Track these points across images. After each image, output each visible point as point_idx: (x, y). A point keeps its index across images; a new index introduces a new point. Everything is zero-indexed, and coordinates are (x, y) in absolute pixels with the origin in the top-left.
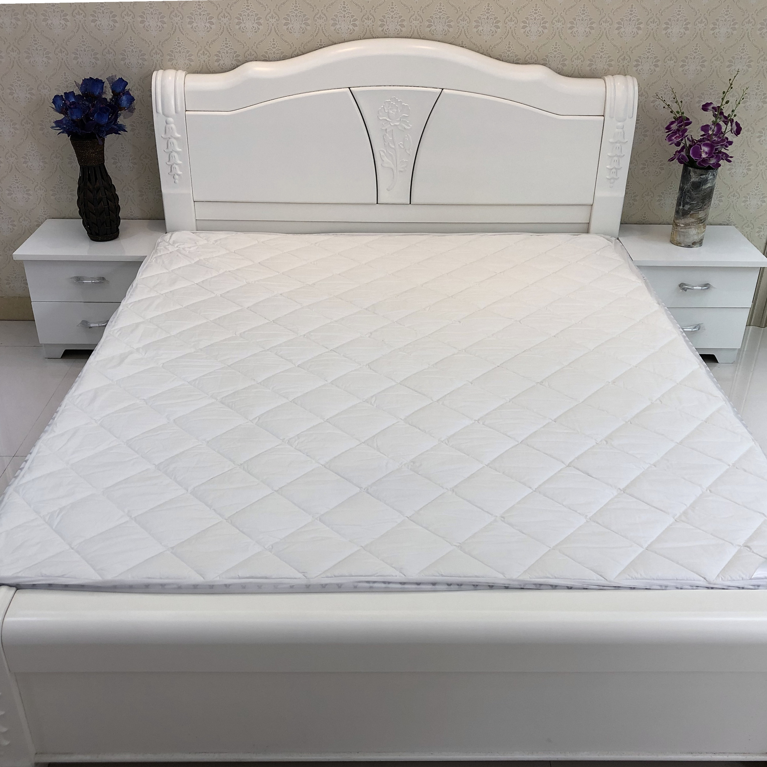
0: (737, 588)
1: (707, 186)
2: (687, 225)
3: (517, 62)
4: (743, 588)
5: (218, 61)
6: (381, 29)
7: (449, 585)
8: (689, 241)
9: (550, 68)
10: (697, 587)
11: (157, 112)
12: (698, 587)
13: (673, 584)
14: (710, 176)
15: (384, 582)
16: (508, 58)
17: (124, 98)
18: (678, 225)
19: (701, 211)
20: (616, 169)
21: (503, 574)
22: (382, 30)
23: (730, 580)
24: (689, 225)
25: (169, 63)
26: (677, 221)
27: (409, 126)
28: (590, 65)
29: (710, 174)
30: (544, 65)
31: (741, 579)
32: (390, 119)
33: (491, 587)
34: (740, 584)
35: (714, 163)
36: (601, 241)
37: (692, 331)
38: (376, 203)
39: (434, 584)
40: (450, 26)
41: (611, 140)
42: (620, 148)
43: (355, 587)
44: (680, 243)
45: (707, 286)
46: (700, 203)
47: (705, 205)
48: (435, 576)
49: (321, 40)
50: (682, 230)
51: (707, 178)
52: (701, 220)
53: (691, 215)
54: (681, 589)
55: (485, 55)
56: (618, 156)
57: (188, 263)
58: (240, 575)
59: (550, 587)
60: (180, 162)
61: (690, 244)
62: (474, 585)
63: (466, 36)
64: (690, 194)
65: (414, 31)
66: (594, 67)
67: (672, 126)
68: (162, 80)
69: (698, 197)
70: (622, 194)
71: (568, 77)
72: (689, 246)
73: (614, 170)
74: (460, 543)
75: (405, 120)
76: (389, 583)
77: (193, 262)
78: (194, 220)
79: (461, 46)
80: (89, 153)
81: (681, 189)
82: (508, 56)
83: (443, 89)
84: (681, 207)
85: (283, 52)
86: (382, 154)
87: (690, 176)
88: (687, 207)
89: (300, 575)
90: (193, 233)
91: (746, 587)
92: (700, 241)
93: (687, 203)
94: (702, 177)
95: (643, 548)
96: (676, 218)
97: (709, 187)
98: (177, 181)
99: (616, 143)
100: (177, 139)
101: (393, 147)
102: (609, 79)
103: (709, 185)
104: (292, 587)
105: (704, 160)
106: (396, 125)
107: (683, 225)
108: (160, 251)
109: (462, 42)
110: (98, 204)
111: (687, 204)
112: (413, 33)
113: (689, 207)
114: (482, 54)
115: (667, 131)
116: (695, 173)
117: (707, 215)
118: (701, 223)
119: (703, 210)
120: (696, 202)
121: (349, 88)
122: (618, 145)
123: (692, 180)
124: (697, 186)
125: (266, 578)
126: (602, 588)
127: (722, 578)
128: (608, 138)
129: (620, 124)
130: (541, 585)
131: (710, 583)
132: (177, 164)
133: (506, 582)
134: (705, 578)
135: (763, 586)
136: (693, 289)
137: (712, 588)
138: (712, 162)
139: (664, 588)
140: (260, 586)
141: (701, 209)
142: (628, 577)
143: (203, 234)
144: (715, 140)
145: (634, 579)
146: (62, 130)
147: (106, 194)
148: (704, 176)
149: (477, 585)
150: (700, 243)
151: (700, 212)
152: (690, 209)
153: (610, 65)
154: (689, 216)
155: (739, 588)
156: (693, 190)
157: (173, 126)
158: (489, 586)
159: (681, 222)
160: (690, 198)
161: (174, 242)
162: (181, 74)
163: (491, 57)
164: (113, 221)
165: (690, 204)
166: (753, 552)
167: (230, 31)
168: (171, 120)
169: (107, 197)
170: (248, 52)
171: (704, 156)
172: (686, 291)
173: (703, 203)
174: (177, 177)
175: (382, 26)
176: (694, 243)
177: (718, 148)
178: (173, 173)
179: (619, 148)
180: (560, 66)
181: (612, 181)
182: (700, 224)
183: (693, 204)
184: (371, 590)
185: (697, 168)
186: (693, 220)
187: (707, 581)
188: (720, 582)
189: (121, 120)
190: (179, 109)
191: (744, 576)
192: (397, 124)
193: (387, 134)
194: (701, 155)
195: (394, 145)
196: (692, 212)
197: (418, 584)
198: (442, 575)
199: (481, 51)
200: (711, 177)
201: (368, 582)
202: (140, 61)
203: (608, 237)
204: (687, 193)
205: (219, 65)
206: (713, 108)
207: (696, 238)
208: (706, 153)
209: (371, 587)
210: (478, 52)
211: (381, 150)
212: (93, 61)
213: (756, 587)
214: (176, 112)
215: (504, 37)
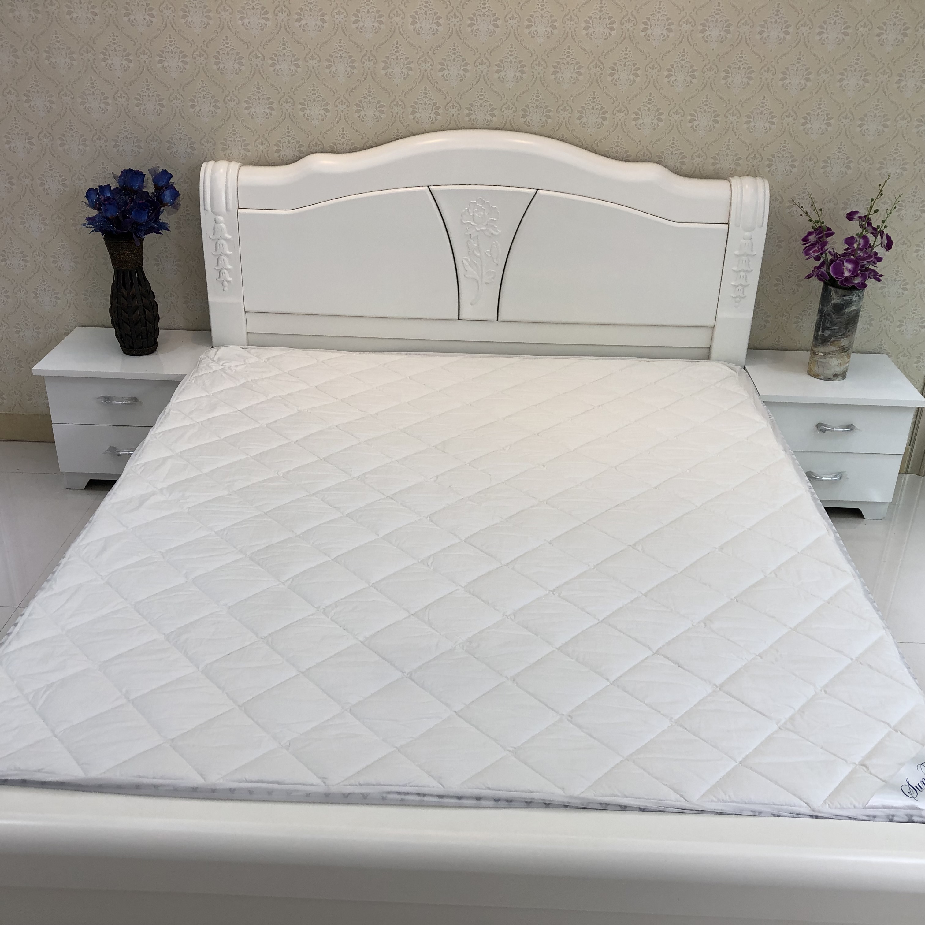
0: (848, 818)
1: (852, 309)
2: (826, 354)
3: (626, 159)
4: (855, 819)
5: (278, 151)
6: (467, 119)
7: (497, 800)
8: (830, 373)
9: (665, 167)
10: (797, 814)
11: (205, 209)
12: (799, 814)
13: (770, 810)
14: (854, 297)
15: (419, 794)
16: (617, 155)
17: (167, 193)
18: (817, 353)
19: (843, 338)
20: (742, 285)
21: (563, 789)
22: (469, 121)
23: (839, 808)
24: (829, 354)
25: (222, 153)
26: (816, 349)
27: (497, 231)
28: (714, 164)
29: (855, 295)
30: (658, 163)
31: (853, 807)
32: (475, 223)
33: (547, 805)
34: (852, 814)
35: (858, 283)
36: (723, 370)
37: (831, 481)
38: (457, 319)
39: (478, 799)
40: (548, 117)
41: (737, 252)
42: (747, 261)
43: (384, 799)
44: (818, 375)
45: (850, 427)
46: (842, 329)
47: (848, 331)
48: (479, 789)
49: (398, 130)
50: (822, 360)
51: (851, 299)
52: (844, 349)
53: (832, 342)
54: (779, 816)
55: (589, 151)
56: (744, 271)
57: (232, 385)
58: (247, 777)
59: (619, 808)
60: (229, 267)
61: (831, 377)
62: (526, 802)
63: (568, 128)
64: (831, 318)
65: (506, 122)
66: (718, 166)
67: (810, 237)
68: (212, 173)
69: (840, 322)
70: (749, 315)
71: (688, 177)
72: (830, 379)
73: (740, 287)
74: (515, 748)
75: (493, 224)
76: (425, 795)
77: (238, 384)
78: (245, 334)
79: (561, 140)
80: (125, 254)
81: (821, 312)
82: (617, 152)
83: (537, 190)
84: (820, 333)
85: (354, 143)
86: (465, 262)
87: (831, 296)
88: (827, 333)
89: (319, 782)
90: (243, 348)
91: (859, 817)
92: (842, 374)
93: (827, 328)
94: (844, 298)
95: (736, 762)
96: (815, 346)
97: (854, 310)
98: (226, 288)
99: (743, 255)
100: (226, 240)
101: (479, 255)
102: (735, 181)
103: (854, 308)
104: (308, 795)
105: (847, 279)
106: (482, 230)
107: (822, 354)
108: (202, 370)
109: (563, 135)
110: (134, 313)
111: (827, 330)
112: (505, 124)
113: (829, 333)
114: (586, 149)
115: (804, 243)
116: (836, 293)
117: (851, 343)
118: (844, 352)
119: (847, 337)
120: (837, 328)
122: (744, 258)
123: (833, 302)
124: (839, 309)
125: (278, 783)
126: (681, 811)
127: (829, 805)
128: (734, 250)
129: (747, 234)
130: (607, 805)
131: (814, 811)
132: (227, 269)
133: (566, 800)
134: (808, 804)
135: (880, 817)
136: (833, 431)
137: (817, 817)
138: (856, 282)
139: (757, 814)
140: (270, 792)
141: (844, 335)
142: (714, 799)
143: (254, 350)
144: (860, 256)
145: (721, 802)
146: (94, 228)
147: (143, 302)
148: (847, 298)
149: (530, 802)
150: (843, 375)
151: (843, 339)
152: (830, 336)
153: (738, 165)
154: (829, 343)
155: (850, 818)
156: (834, 314)
157: (223, 225)
158: (545, 804)
159: (821, 351)
160: (831, 322)
161: (219, 359)
162: (234, 165)
163: (596, 153)
164: (151, 333)
165: (831, 330)
166: (871, 773)
167: (292, 118)
168: (220, 218)
169: (143, 306)
170: (314, 143)
171: (847, 274)
172: (824, 432)
173: (846, 329)
174: (226, 283)
175: (468, 115)
176: (836, 376)
177: (865, 265)
178: (222, 279)
179: (746, 261)
180: (678, 165)
181: (738, 299)
182: (843, 354)
183: (835, 330)
184: (402, 804)
185: (840, 288)
186: (834, 348)
187: (810, 808)
188: (827, 810)
189: (163, 218)
190: (231, 207)
191: (857, 804)
192: (484, 228)
193: (472, 241)
194: (843, 273)
195: (480, 254)
196: (833, 339)
197: (459, 798)
198: (489, 789)
199: (585, 146)
200: (856, 299)
201: (399, 793)
202: (189, 150)
203: (732, 365)
204: (828, 317)
205: (279, 156)
206: (860, 217)
207: (838, 370)
208: (850, 271)
209: (402, 800)
210: (581, 147)
211: (464, 259)
212: (135, 149)
213: (872, 818)
214: (227, 210)
215: (611, 130)
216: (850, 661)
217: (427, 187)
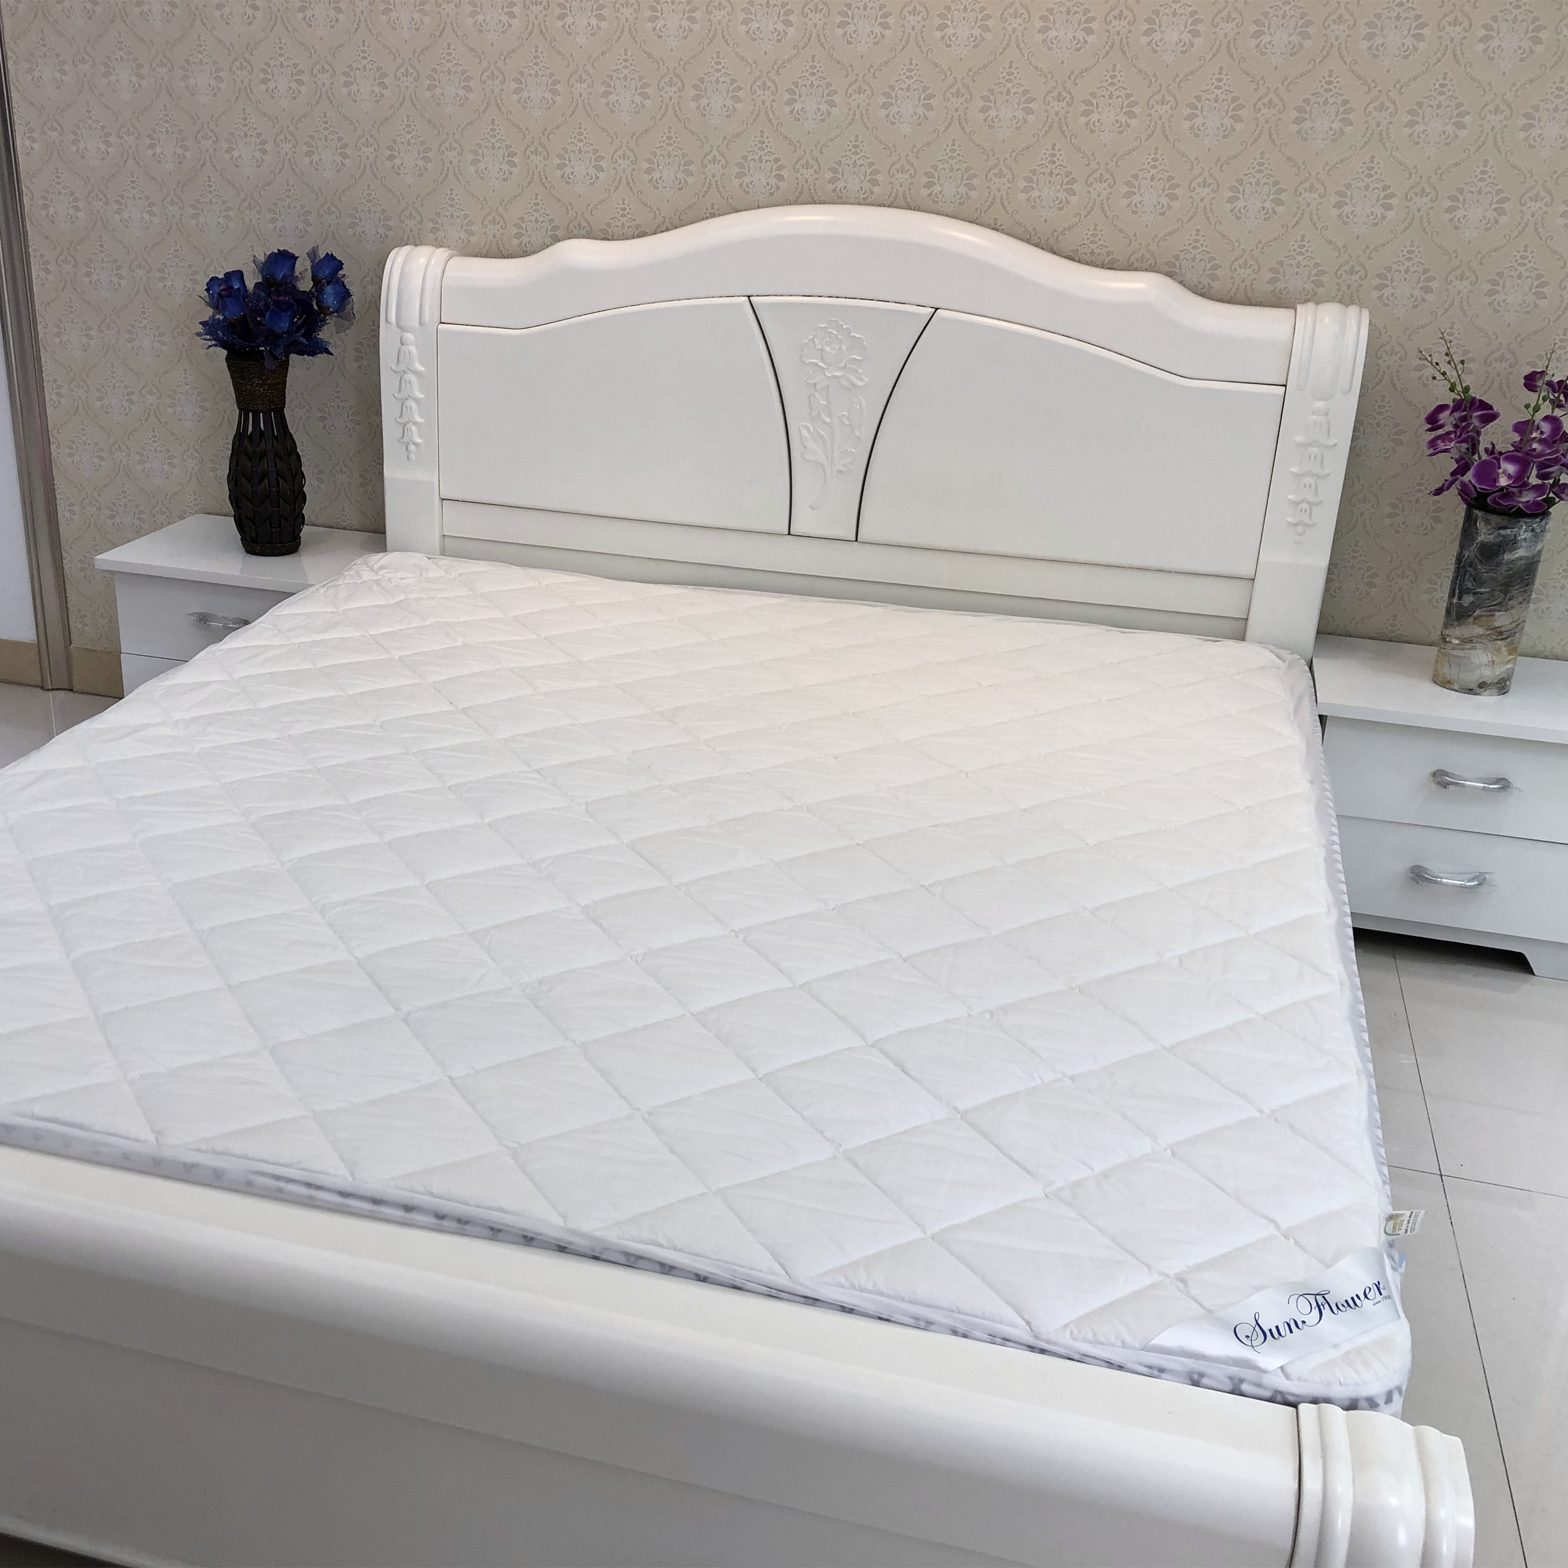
0: (1105, 1364)
1: (1516, 556)
2: (1467, 641)
3: (1110, 266)
4: (1120, 1368)
5: (518, 236)
6: (830, 187)
7: (440, 1216)
8: (1472, 678)
9: (1181, 283)
10: (1004, 1339)
11: (387, 320)
12: (1009, 1340)
13: (948, 1321)
14: (1522, 531)
15: (309, 1185)
16: (1092, 258)
17: (329, 289)
18: (1448, 640)
19: (1500, 611)
20: (1308, 502)
21: (564, 1217)
22: (834, 190)
23: (1090, 1342)
24: (1471, 641)
25: (431, 237)
26: (1447, 632)
27: (861, 380)
28: (1272, 281)
29: (1524, 527)
30: (1170, 275)
31: (1120, 1344)
32: (825, 363)
33: (528, 1240)
34: (1116, 1356)
35: (1528, 501)
36: (1266, 659)
37: (1461, 886)
38: (787, 533)
39: (408, 1208)
40: (971, 187)
41: (1299, 439)
42: (1319, 458)
43: (249, 1183)
44: (1449, 682)
45: (1504, 784)
46: (1497, 593)
47: (1510, 599)
48: (414, 1192)
49: (713, 204)
50: (1455, 653)
51: (1515, 535)
52: (1501, 633)
53: (1475, 618)
54: (965, 1336)
55: (1043, 249)
56: (1313, 475)
57: (381, 602)
58: (35, 1112)
59: (658, 1267)
60: (419, 419)
61: (1474, 686)
62: (492, 1229)
63: (1005, 208)
64: (1475, 570)
65: (897, 194)
66: (1280, 285)
67: (1441, 416)
68: (404, 264)
69: (1493, 579)
70: (1321, 560)
71: (1223, 302)
72: (1471, 690)
73: (1305, 506)
75: (854, 366)
76: (319, 1188)
77: (392, 602)
78: (437, 536)
79: (993, 229)
80: (253, 384)
81: (1459, 559)
82: (1092, 253)
83: (937, 309)
84: (1455, 600)
85: (640, 226)
86: (805, 433)
87: (1477, 529)
88: (1468, 599)
89: (151, 1137)
90: (429, 559)
91: (1130, 1365)
92: (1498, 683)
93: (1468, 591)
94: (1502, 532)
95: (925, 1233)
96: (1446, 626)
97: (1520, 559)
98: (412, 456)
99: (1311, 445)
100: (417, 373)
101: (828, 420)
102: (1300, 308)
103: (1521, 553)
104: (126, 1156)
105: (1505, 493)
106: (835, 377)
107: (1457, 642)
109: (996, 219)
111: (1466, 593)
112: (895, 198)
113: (1472, 599)
114: (1037, 245)
115: (1430, 426)
116: (1487, 522)
117: (1519, 626)
118: (1502, 639)
119: (1506, 611)
120: (1488, 590)
121: (749, 297)
122: (1314, 450)
123: (1480, 539)
124: (1490, 553)
125: (81, 1127)
126: (775, 1293)
127: (1072, 1332)
128: (1293, 436)
129: (1320, 404)
130: (640, 1257)
131: (1036, 1337)
132: (415, 423)
133: (565, 1237)
134: (1028, 1323)
135: (1171, 1372)
136: (1463, 785)
137: (1043, 1351)
138: (1524, 500)
139: (922, 1324)
140: (67, 1141)
141: (1502, 606)
142: (843, 1281)
143: (445, 562)
144: (1535, 449)
145: (855, 1289)
146: (214, 342)
147: (276, 466)
148: (1508, 531)
149: (499, 1231)
150: (1502, 686)
151: (1497, 614)
152: (1474, 606)
153: (1319, 284)
154: (1471, 620)
155: (1110, 1364)
156: (1481, 562)
157: (413, 349)
158: (525, 1237)
159: (1456, 633)
160: (1474, 580)
161: (382, 568)
162: (441, 254)
163: (1054, 253)
164: (287, 520)
165: (1475, 594)
166: (1189, 1295)
167: (544, 180)
168: (409, 336)
169: (277, 472)
170: (576, 223)
171: (1503, 482)
172: (1445, 787)
173: (1506, 594)
174: (412, 447)
175: (833, 181)
176: (1483, 686)
178: (406, 439)
179: (1315, 457)
180: (1205, 281)
181: (1300, 529)
182: (1499, 642)
183: (1481, 594)
184: (278, 1196)
185: (1493, 512)
186: (1479, 631)
187: (1032, 1331)
188: (1065, 1340)
189: (324, 334)
190: (427, 317)
191: (1129, 1339)
192: (838, 374)
193: (817, 395)
194: (1495, 480)
195: (830, 416)
196: (1478, 612)
197: (376, 1201)
198: (432, 1195)
199: (1036, 241)
200: (1528, 535)
201: (277, 1178)
202: (381, 231)
203: (1284, 653)
204: (1469, 569)
205: (520, 245)
206: (1550, 384)
207: (1489, 674)
208: (1509, 477)
209: (280, 1190)
210: (1028, 241)
211: (802, 425)
213: (1155, 1373)
214: (421, 323)
215: (1083, 213)
216: (1257, 1114)
217: (746, 298)
